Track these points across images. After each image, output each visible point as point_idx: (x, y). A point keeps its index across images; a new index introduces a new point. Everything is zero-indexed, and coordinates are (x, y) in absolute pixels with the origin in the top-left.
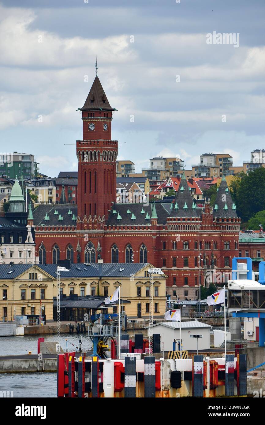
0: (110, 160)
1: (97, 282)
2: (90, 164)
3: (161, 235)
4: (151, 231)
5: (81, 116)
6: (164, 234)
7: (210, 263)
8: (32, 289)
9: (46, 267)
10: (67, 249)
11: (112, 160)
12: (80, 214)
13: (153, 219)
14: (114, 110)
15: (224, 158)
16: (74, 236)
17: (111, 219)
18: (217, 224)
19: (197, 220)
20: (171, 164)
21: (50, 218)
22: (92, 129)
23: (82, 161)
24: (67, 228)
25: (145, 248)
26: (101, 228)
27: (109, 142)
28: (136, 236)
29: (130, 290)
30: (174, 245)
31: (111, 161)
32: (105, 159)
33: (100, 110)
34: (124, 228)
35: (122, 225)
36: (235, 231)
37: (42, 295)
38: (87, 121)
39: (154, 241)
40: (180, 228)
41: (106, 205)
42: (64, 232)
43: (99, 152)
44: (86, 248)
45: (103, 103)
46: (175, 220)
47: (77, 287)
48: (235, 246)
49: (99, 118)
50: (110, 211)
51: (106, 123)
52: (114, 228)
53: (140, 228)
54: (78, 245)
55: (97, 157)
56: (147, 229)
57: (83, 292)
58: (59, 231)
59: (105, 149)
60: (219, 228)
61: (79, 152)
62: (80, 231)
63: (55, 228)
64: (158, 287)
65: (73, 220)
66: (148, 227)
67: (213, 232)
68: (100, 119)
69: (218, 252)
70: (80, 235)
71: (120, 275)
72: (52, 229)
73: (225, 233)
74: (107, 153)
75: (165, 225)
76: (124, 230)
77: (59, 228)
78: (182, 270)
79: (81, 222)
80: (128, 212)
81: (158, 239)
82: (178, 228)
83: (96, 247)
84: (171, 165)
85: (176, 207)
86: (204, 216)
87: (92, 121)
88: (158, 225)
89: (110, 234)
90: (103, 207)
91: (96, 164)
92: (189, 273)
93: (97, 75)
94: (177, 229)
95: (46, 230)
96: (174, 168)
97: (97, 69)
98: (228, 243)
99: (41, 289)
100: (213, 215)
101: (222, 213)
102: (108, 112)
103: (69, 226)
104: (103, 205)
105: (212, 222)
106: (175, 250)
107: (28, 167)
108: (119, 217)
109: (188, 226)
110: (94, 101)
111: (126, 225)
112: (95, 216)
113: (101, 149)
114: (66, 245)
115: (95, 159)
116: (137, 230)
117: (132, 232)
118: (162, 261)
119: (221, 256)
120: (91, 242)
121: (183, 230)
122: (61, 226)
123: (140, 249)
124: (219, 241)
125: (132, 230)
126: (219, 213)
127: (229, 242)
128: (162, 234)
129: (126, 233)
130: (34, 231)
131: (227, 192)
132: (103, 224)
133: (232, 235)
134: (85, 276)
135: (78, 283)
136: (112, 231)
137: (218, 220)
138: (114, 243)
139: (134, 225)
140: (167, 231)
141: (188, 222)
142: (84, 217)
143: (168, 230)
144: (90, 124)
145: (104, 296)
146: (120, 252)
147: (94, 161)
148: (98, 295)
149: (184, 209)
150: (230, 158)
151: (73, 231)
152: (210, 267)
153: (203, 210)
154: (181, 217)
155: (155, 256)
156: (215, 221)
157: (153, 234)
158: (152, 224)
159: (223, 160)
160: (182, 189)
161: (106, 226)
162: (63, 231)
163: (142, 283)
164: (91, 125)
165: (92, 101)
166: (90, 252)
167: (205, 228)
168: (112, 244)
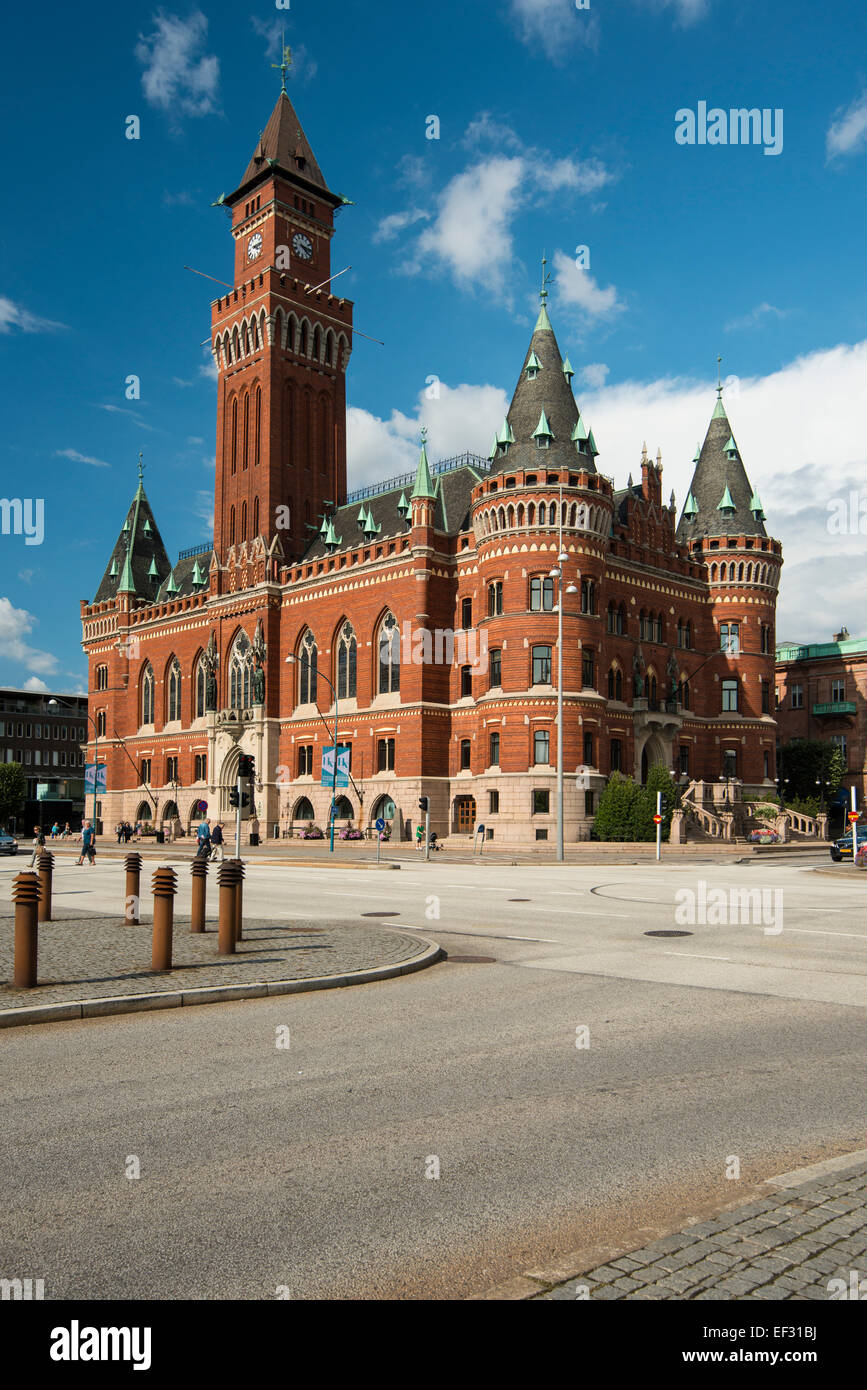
2: (244, 368)
3: (456, 575)
4: (410, 552)
6: (465, 566)
7: (664, 694)
11: (328, 360)
13: (415, 501)
21: (182, 588)
22: (256, 253)
23: (225, 367)
25: (395, 627)
26: (267, 576)
27: (307, 289)
28: (367, 583)
30: (492, 596)
31: (323, 361)
32: (291, 345)
33: (272, 171)
36: (762, 584)
38: (244, 233)
39: (419, 591)
40: (517, 516)
41: (300, 505)
42: (188, 614)
43: (263, 312)
44: (231, 655)
48: (759, 639)
49: (271, 205)
50: (314, 528)
51: (304, 233)
52: (305, 571)
53: (379, 550)
54: (210, 644)
55: (259, 333)
59: (286, 305)
60: (700, 571)
61: (219, 338)
62: (216, 598)
66: (404, 543)
67: (676, 578)
68: (275, 205)
69: (696, 658)
70: (216, 613)
73: (723, 591)
74: (299, 323)
75: (471, 530)
76: (332, 572)
77: (179, 605)
78: (523, 699)
79: (219, 567)
81: (445, 589)
87: (255, 226)
89: (294, 597)
91: (259, 360)
92: (552, 712)
98: (733, 629)
101: (712, 522)
102: (314, 198)
105: (670, 542)
106: (495, 616)
108: (331, 538)
111: (337, 551)
112: (255, 540)
114: (193, 655)
117: (354, 571)
118: (461, 674)
119: (710, 675)
120: (245, 633)
123: (379, 634)
124: (699, 620)
125: (355, 565)
126: (703, 524)
127: (738, 622)
128: (459, 568)
129: (338, 579)
131: (732, 451)
133: (750, 601)
136: (299, 581)
138: (306, 626)
140: (475, 550)
143: (476, 546)
146: (322, 653)
152: (660, 706)
157: (417, 563)
158: (414, 525)
160: (532, 363)
161: (285, 567)
164: (254, 243)
165: (259, 162)
166: (243, 667)
167: (642, 557)
168: (299, 628)
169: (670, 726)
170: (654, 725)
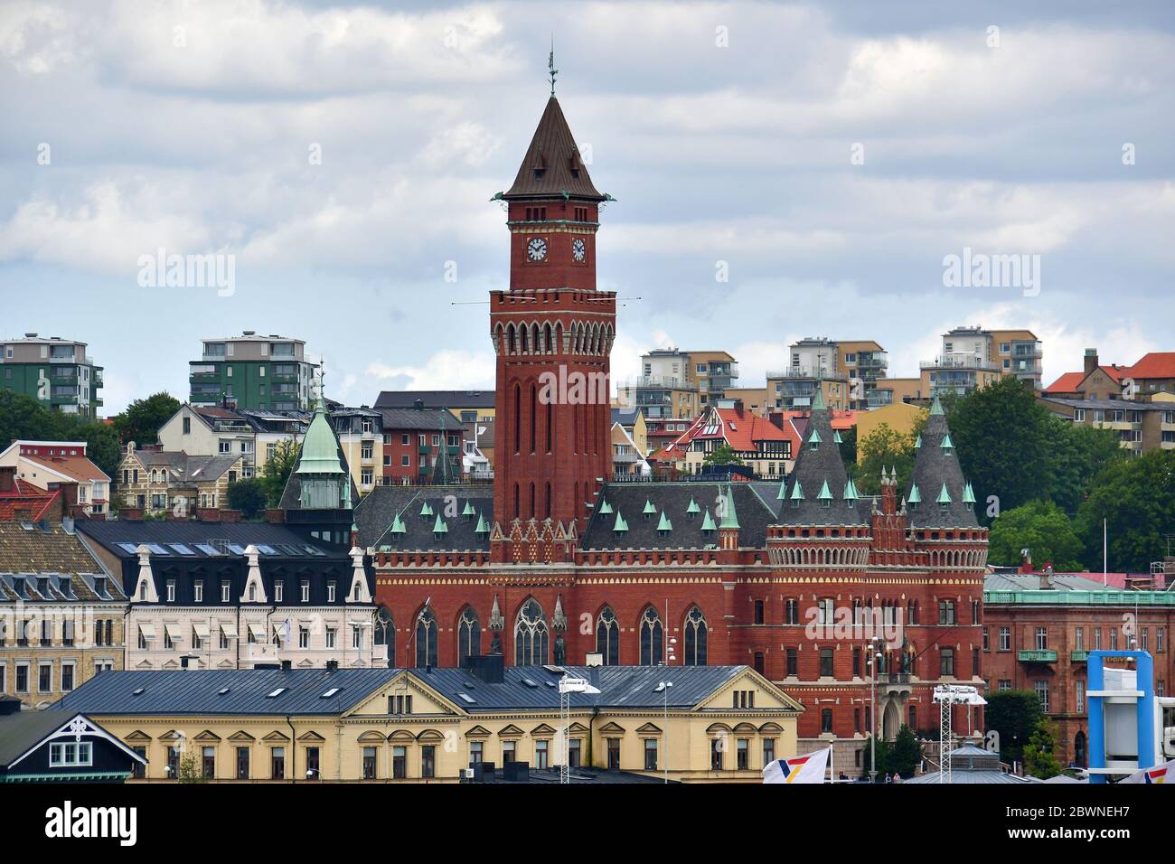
0: (592, 350)
1: (585, 722)
2: (532, 363)
3: (749, 581)
4: (719, 566)
5: (504, 216)
6: (758, 576)
7: (898, 666)
8: (394, 747)
9: (431, 677)
10: (460, 623)
11: (599, 350)
12: (500, 516)
13: (724, 530)
14: (604, 198)
15: (860, 353)
16: (482, 582)
17: (595, 531)
18: (917, 546)
19: (860, 533)
20: (704, 369)
21: (407, 527)
22: (539, 255)
23: (507, 354)
24: (460, 559)
25: (700, 619)
26: (566, 559)
27: (589, 296)
28: (674, 581)
29: (689, 749)
30: (788, 610)
31: (597, 354)
32: (577, 349)
33: (563, 198)
34: (635, 557)
35: (630, 550)
36: (973, 568)
37: (427, 765)
38: (523, 231)
39: (727, 596)
40: (809, 558)
41: (582, 487)
42: (451, 570)
43: (559, 325)
44: (517, 619)
45: (571, 177)
46: (792, 533)
47: (526, 739)
48: (971, 614)
49: (560, 224)
50: (592, 506)
51: (579, 237)
52: (604, 558)
53: (686, 557)
54: (495, 608)
55: (554, 341)
56: (706, 560)
57: (544, 754)
58: (437, 566)
59: (578, 317)
60: (924, 558)
61: (500, 327)
62: (499, 566)
63: (423, 559)
64: (773, 740)
65: (480, 534)
66: (711, 556)
67: (907, 570)
68: (564, 225)
69: (921, 632)
70: (501, 580)
71: (657, 704)
72: (414, 561)
73: (941, 575)
74: (584, 329)
75: (763, 549)
76: (637, 565)
77: (435, 559)
78: (813, 687)
79: (504, 538)
80: (649, 509)
81: (741, 591)
82: (802, 557)
83: (549, 616)
84: (704, 374)
85: (796, 494)
86: (879, 524)
87: (537, 231)
88: (740, 549)
89: (592, 577)
90: (572, 494)
91: (552, 362)
92: (834, 696)
93: (553, 93)
94: (800, 562)
95: (396, 565)
96: (711, 383)
97: (553, 73)
98: (950, 606)
99: (423, 747)
100: (907, 520)
101: (933, 513)
102: (586, 205)
103: (467, 551)
104: (571, 487)
105: (902, 541)
106: (792, 625)
107: (288, 377)
108: (620, 525)
109: (832, 552)
110: (544, 171)
111: (642, 549)
112: (547, 521)
113: (567, 318)
114: (457, 610)
115: (549, 347)
116: (675, 564)
117: (661, 569)
118: (753, 658)
119: (931, 645)
120: (535, 602)
121: (817, 566)
122: (443, 551)
123: (686, 623)
124: (922, 599)
125: (662, 564)
126: (925, 514)
127: (954, 601)
128: (752, 576)
129: (643, 572)
130: (373, 565)
131: (949, 448)
132: (572, 544)
133: (963, 582)
134: (550, 705)
135: (527, 726)
136: (599, 566)
137: (921, 535)
138: (605, 604)
139: (668, 549)
140: (768, 566)
141: (834, 539)
142: (512, 525)
143: (769, 564)
144: (532, 240)
145: (606, 767)
146: (623, 630)
147: (543, 353)
148: (588, 763)
149: (820, 499)
150: (879, 352)
151: (478, 568)
152: (896, 678)
153: (875, 503)
154: (813, 525)
155: (730, 643)
156: (913, 536)
157: (726, 577)
158: (722, 547)
159: (857, 360)
160: (814, 438)
161: (581, 550)
162: (449, 566)
163: (726, 728)
164: (536, 246)
165: (539, 173)
166: (532, 632)
167: (883, 559)
168: (598, 605)
169: (904, 693)
170: (893, 694)
